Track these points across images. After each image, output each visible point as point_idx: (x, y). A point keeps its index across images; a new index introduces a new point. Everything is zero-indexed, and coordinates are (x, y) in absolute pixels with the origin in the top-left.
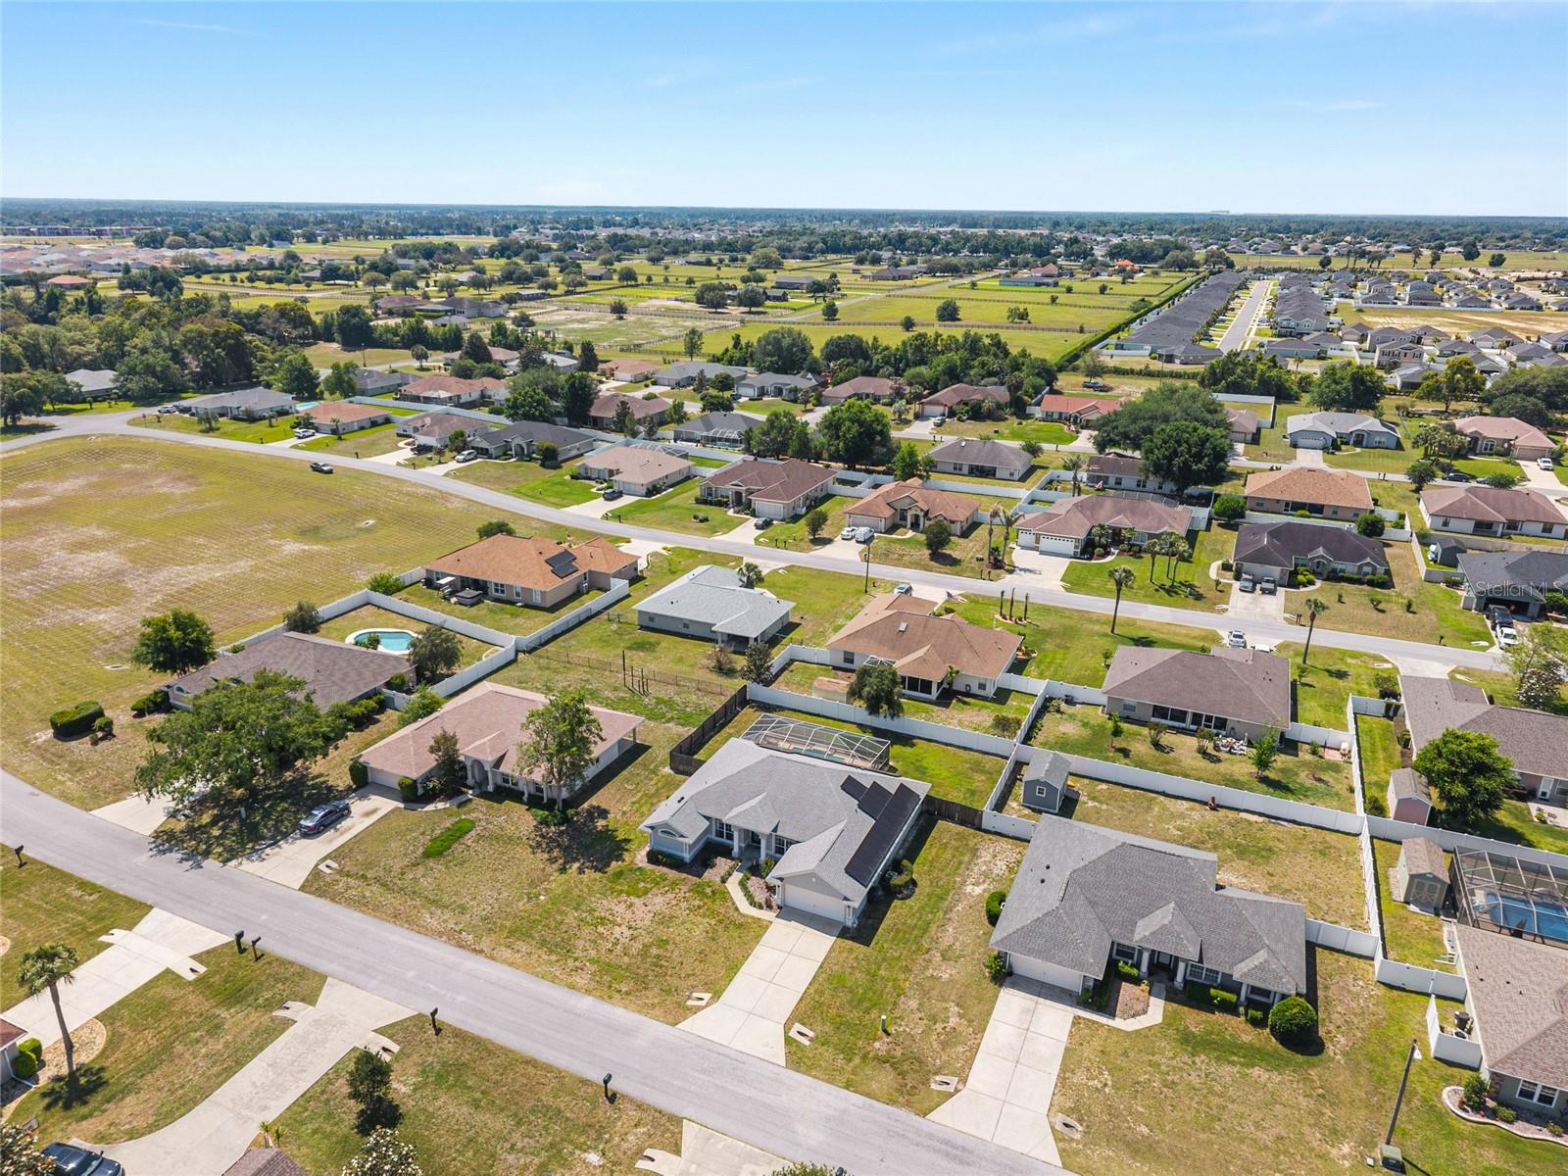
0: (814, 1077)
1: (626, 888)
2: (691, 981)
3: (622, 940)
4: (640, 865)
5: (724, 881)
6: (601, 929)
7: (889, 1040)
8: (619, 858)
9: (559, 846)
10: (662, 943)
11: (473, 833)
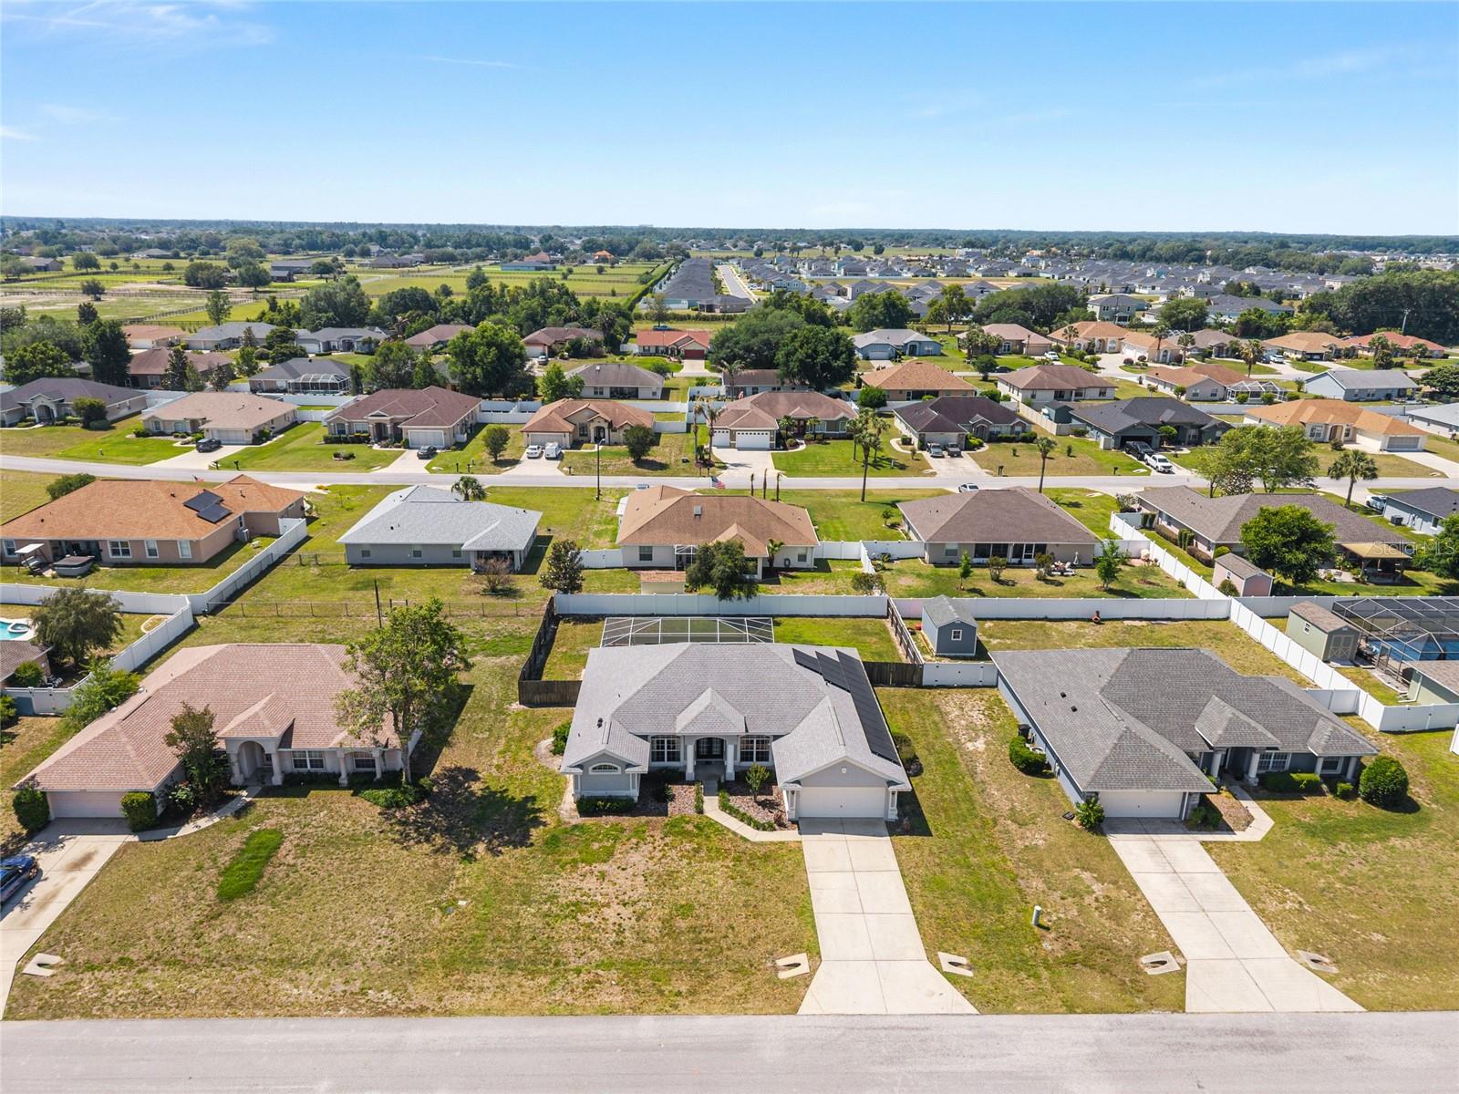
0: (1024, 1012)
1: (576, 855)
2: (761, 948)
3: (627, 924)
4: (574, 822)
5: (700, 811)
6: (583, 919)
7: (1053, 935)
8: (536, 822)
9: (435, 829)
10: (686, 910)
11: (287, 845)
